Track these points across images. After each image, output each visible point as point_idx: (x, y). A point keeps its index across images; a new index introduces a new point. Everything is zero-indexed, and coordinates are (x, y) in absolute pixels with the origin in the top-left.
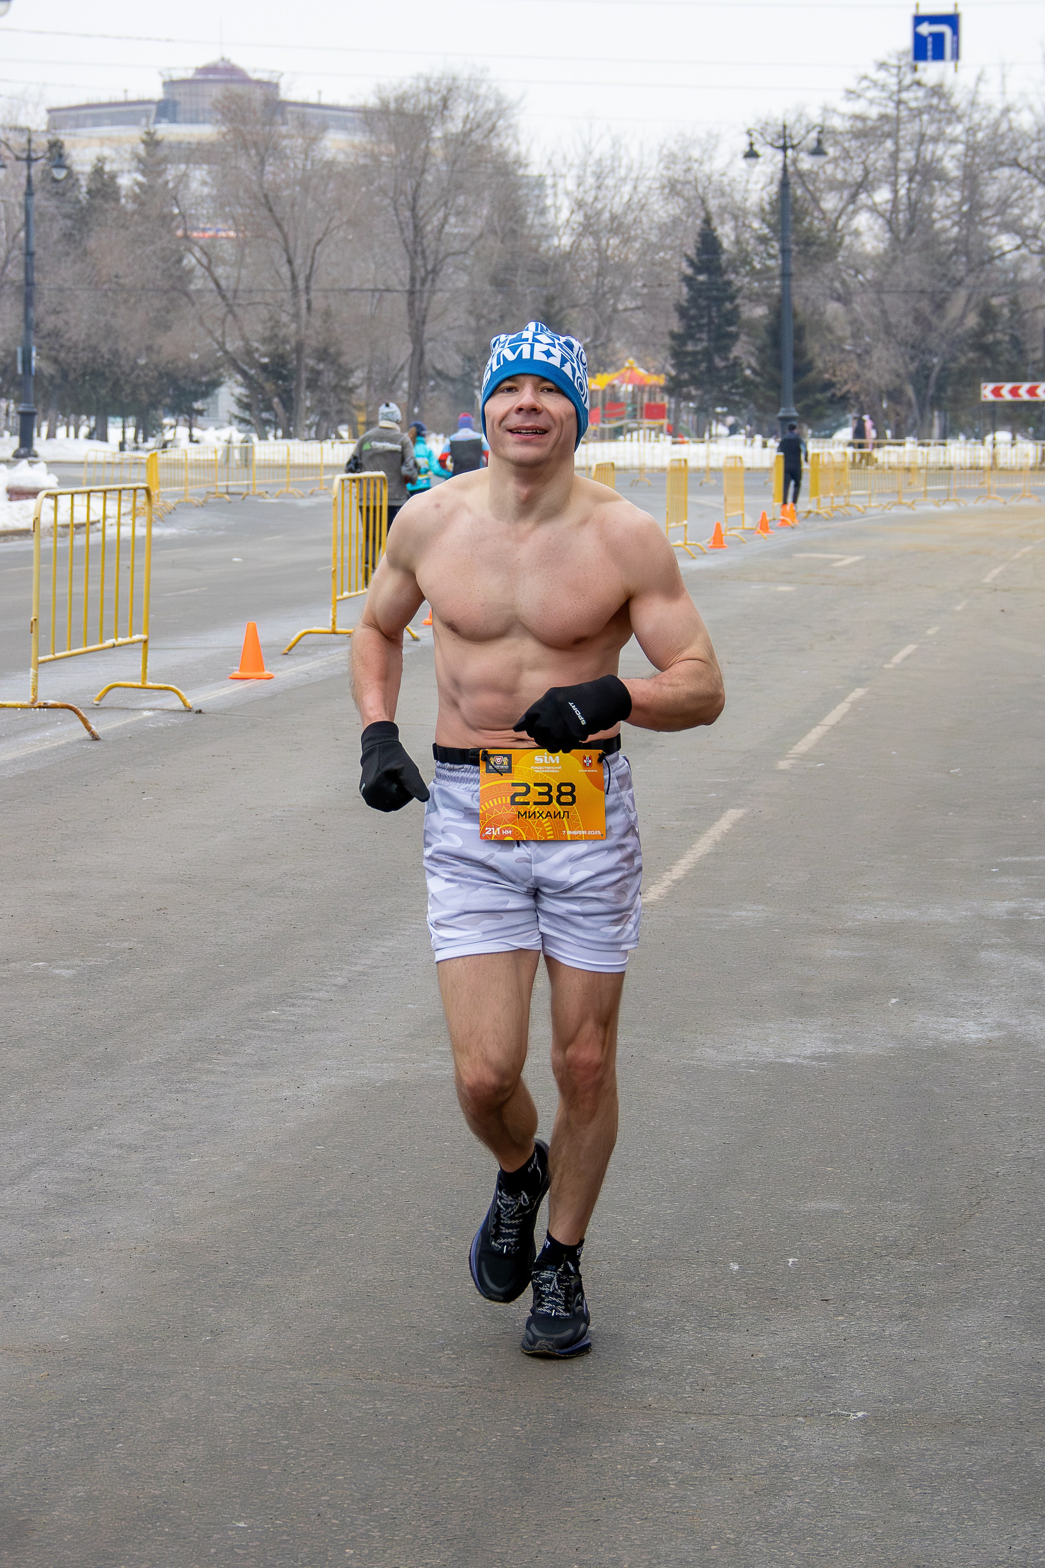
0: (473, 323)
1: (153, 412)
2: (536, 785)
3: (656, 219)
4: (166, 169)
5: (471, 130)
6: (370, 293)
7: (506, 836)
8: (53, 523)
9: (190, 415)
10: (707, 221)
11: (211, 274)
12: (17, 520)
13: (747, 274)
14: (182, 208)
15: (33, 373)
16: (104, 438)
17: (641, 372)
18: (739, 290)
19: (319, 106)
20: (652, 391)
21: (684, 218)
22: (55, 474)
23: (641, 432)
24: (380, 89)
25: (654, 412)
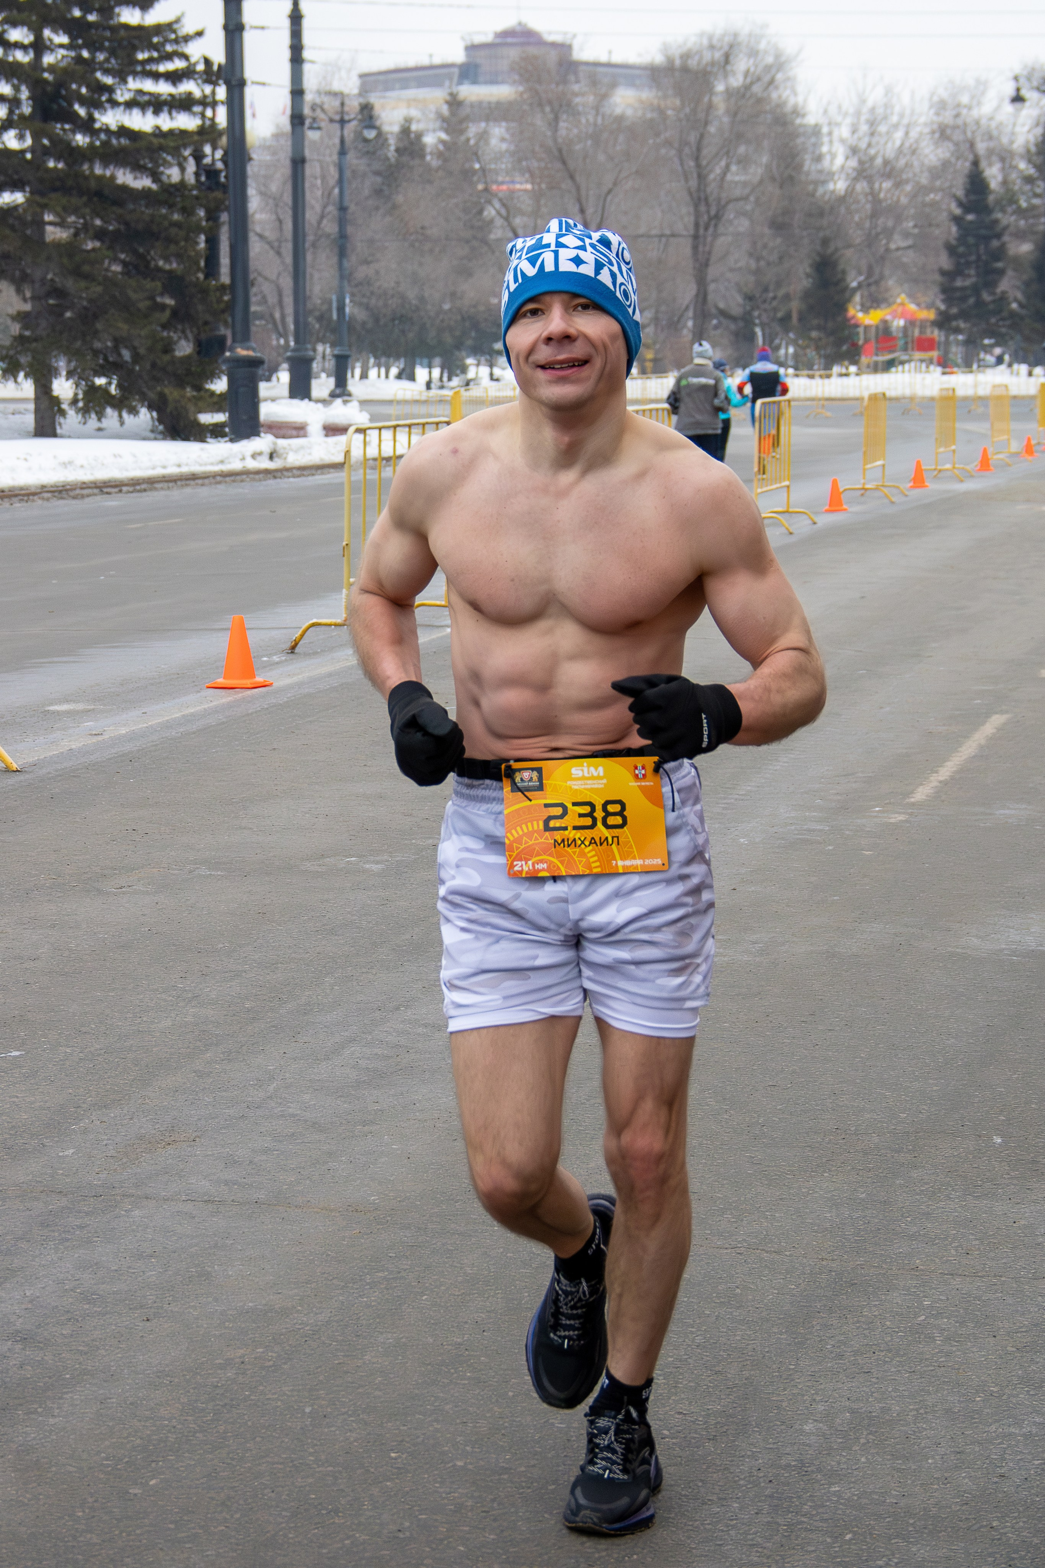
0: (753, 264)
1: (457, 353)
2: (574, 804)
3: (926, 162)
4: (468, 127)
5: (752, 83)
6: (656, 240)
7: (539, 871)
8: (362, 458)
9: (491, 356)
10: (976, 163)
11: (510, 224)
12: (333, 454)
13: (1014, 213)
14: (483, 163)
15: (347, 318)
16: (412, 378)
17: (912, 307)
18: (1006, 227)
19: (609, 65)
20: (923, 325)
21: (953, 160)
22: (367, 411)
23: (913, 364)
24: (665, 47)
25: (925, 345)
